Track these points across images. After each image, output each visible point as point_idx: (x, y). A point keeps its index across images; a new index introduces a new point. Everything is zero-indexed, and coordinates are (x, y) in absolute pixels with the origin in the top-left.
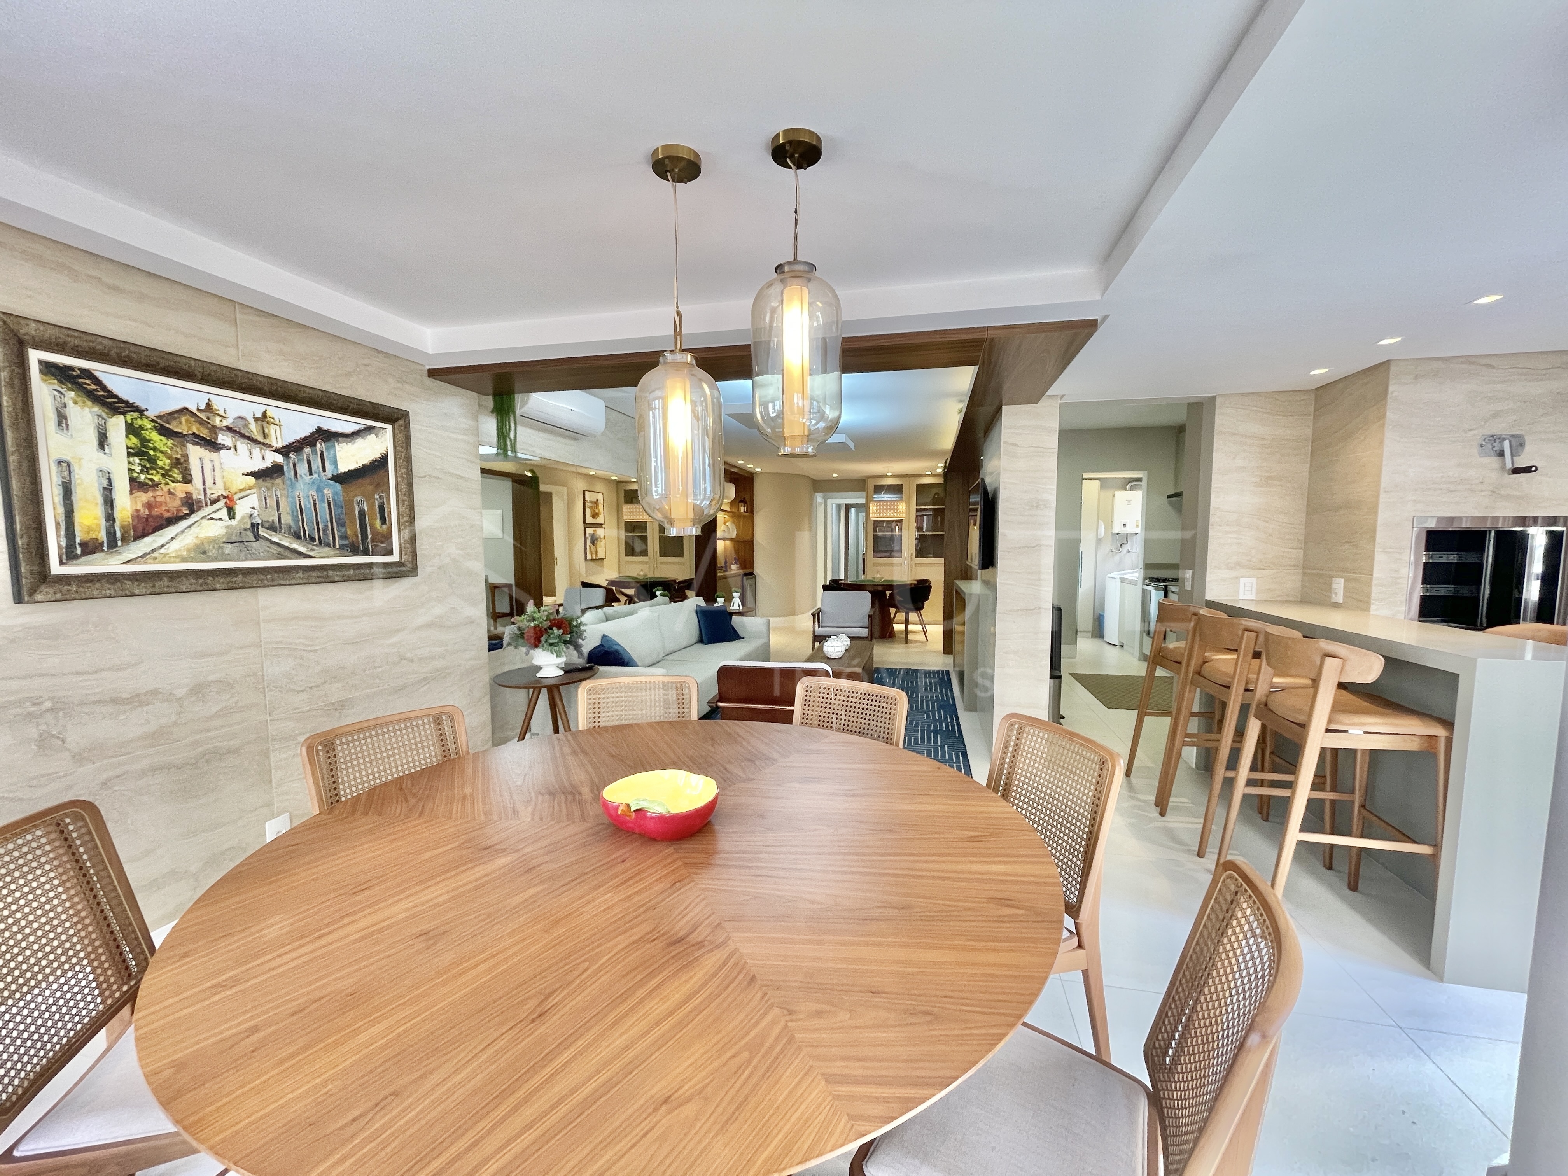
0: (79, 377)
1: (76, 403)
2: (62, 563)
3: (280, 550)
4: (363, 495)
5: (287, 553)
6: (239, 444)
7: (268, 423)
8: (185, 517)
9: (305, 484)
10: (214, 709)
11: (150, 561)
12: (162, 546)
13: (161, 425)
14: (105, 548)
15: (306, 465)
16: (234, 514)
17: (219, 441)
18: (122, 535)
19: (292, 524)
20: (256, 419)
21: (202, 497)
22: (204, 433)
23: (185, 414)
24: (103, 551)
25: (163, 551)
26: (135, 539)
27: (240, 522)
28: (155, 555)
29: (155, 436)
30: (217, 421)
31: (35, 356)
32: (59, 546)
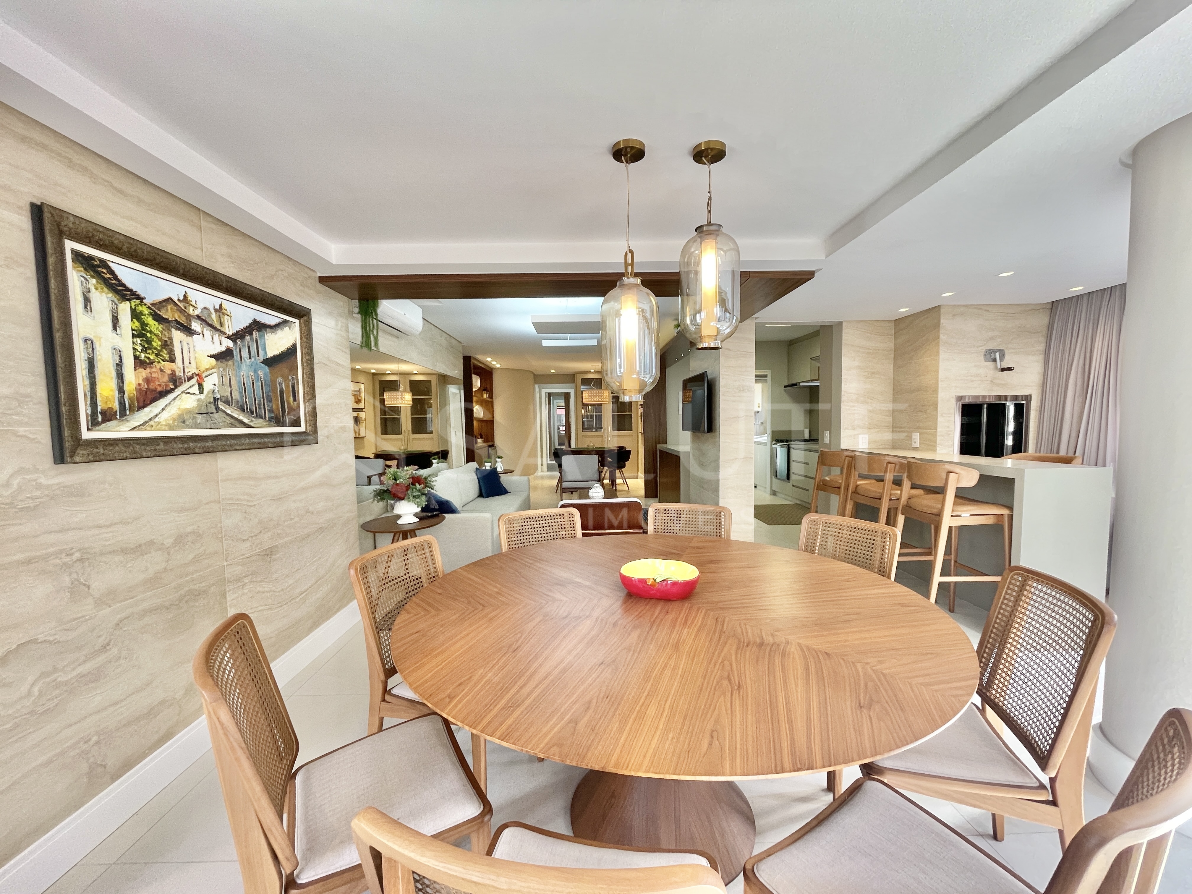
0: (99, 266)
1: (96, 289)
2: (88, 430)
3: (232, 420)
4: (282, 376)
5: (236, 423)
6: (205, 330)
7: (223, 314)
8: (171, 391)
9: (246, 366)
10: (191, 557)
11: (148, 428)
12: (156, 416)
13: (155, 311)
14: (118, 417)
15: (247, 350)
16: (203, 389)
17: (193, 327)
18: (130, 405)
19: (239, 399)
20: (216, 310)
21: (182, 375)
22: (183, 320)
23: (170, 304)
24: (116, 418)
25: (157, 419)
26: (138, 410)
27: (207, 396)
28: (152, 423)
29: (150, 321)
30: (191, 311)
31: (70, 245)
32: (87, 414)
